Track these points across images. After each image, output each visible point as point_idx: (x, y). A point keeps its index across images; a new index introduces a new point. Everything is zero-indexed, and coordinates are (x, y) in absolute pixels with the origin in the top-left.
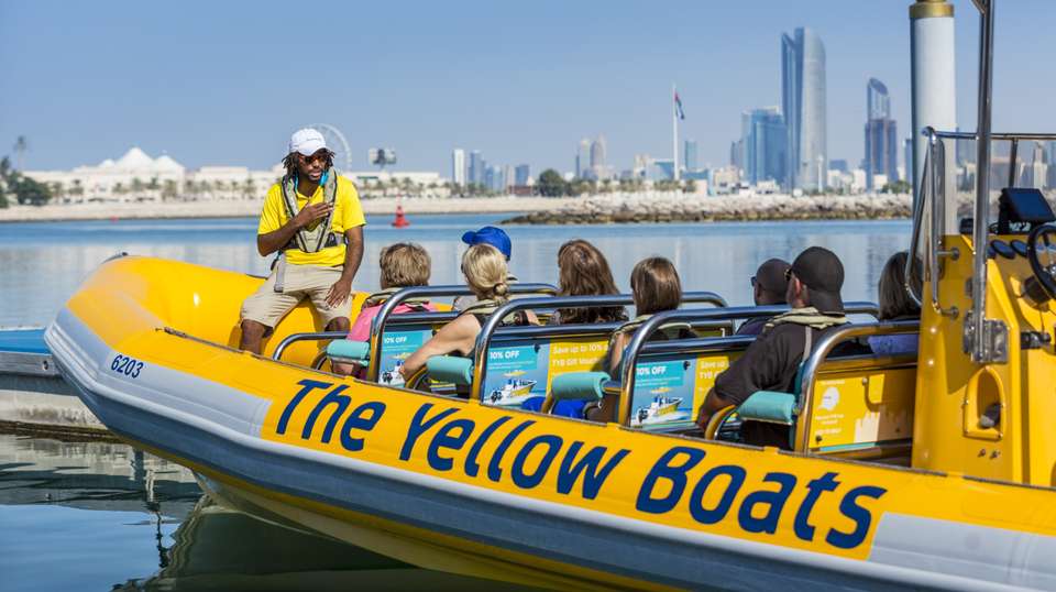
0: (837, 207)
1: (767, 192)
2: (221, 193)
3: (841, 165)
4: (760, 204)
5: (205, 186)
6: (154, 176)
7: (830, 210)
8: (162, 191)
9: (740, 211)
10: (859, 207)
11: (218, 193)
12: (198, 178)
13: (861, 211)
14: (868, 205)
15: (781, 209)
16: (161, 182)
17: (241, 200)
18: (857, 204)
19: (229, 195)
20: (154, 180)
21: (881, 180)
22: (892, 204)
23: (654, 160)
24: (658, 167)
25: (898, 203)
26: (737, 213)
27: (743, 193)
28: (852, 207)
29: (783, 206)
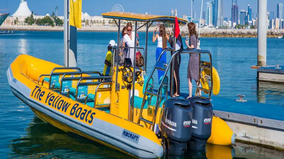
0: (227, 33)
1: (211, 27)
2: (98, 24)
3: (226, 19)
4: (211, 31)
5: (95, 22)
6: (84, 18)
7: (226, 34)
8: (86, 23)
9: (207, 33)
10: (232, 33)
11: (97, 24)
12: (93, 19)
13: (232, 34)
14: (234, 32)
15: (215, 33)
16: (85, 20)
17: (102, 26)
18: (231, 32)
19: (99, 24)
20: (84, 19)
21: (235, 24)
22: (239, 32)
23: (187, 17)
24: (188, 19)
25: (240, 32)
26: (206, 34)
27: (206, 27)
28: (230, 33)
29: (216, 32)
